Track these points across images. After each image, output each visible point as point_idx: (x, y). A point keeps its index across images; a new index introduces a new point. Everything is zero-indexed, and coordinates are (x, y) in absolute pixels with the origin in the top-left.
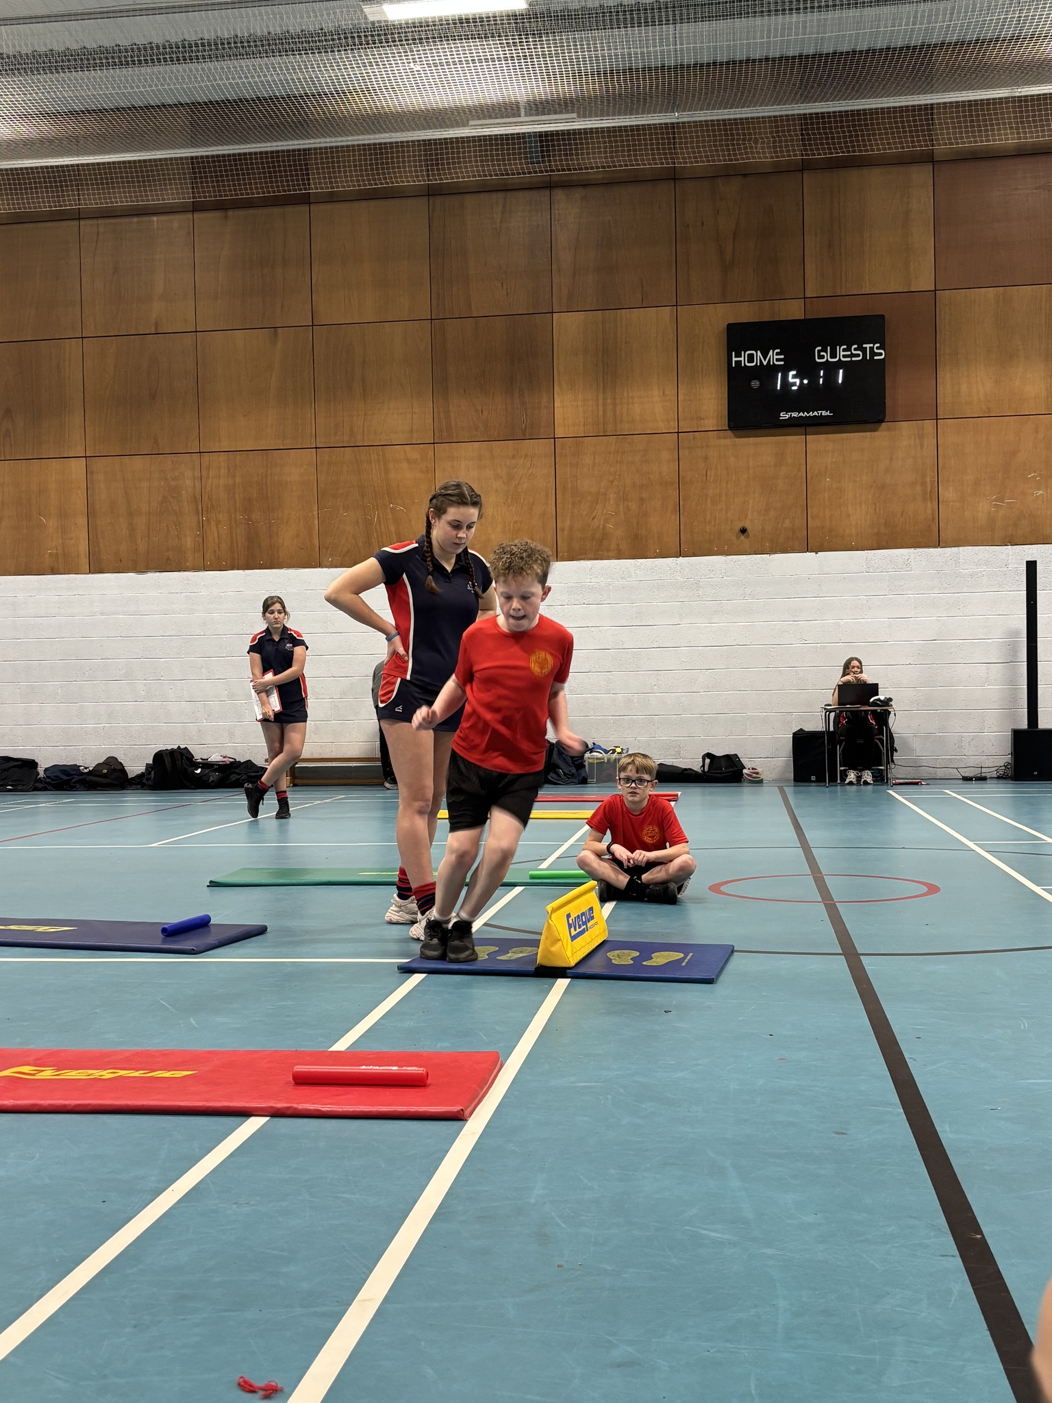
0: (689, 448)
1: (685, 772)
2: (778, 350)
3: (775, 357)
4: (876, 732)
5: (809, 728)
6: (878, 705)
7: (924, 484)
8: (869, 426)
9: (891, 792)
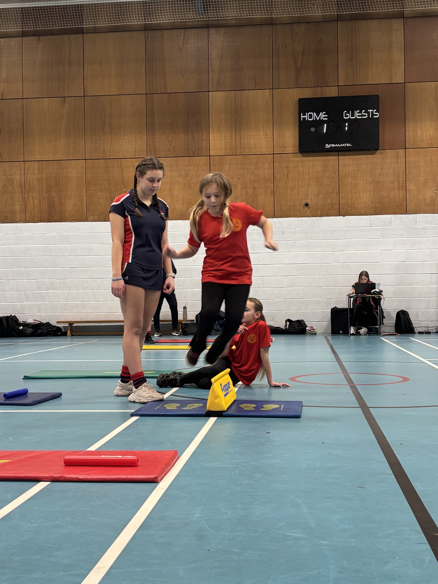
0: (279, 162)
1: (276, 329)
2: (325, 112)
3: (323, 116)
4: (375, 308)
5: (340, 306)
6: (375, 294)
7: (398, 182)
8: (371, 152)
9: (382, 338)
